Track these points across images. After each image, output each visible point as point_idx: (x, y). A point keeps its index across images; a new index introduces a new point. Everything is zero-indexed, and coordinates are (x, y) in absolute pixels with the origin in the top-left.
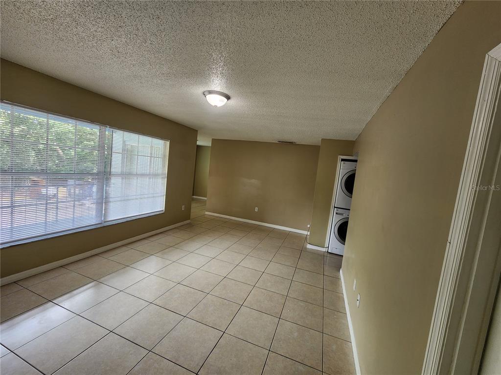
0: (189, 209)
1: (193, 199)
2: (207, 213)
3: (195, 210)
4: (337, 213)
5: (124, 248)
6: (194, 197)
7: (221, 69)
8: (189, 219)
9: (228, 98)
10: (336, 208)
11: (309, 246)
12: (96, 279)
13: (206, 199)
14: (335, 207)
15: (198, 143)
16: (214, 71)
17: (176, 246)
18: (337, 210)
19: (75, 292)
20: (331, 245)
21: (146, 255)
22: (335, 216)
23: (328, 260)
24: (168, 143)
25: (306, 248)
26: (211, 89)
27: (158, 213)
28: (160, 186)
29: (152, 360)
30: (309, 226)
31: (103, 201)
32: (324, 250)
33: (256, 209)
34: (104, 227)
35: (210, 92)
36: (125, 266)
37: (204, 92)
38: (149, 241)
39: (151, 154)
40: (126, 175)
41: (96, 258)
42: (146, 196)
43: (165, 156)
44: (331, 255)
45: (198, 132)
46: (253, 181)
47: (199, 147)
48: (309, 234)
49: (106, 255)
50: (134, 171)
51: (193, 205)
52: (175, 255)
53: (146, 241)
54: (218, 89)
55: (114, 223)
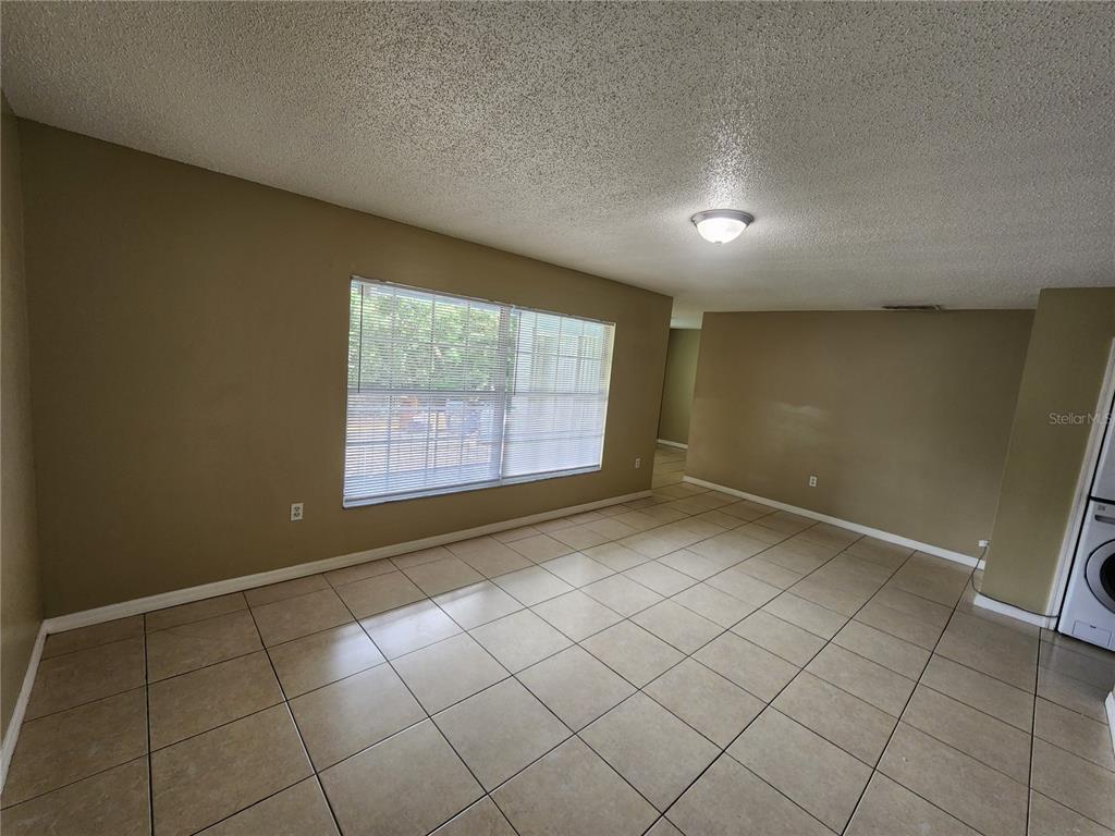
0: (648, 465)
1: (658, 447)
2: (687, 479)
3: (662, 470)
4: (1097, 518)
5: (531, 531)
6: (659, 441)
7: (735, 161)
8: (650, 489)
9: (748, 219)
10: (1096, 499)
11: (981, 602)
12: (488, 577)
13: (685, 446)
14: (1090, 498)
15: (674, 324)
16: (719, 170)
17: (622, 542)
18: (1100, 508)
19: (460, 592)
20: (1070, 610)
21: (567, 550)
22: (1091, 525)
23: (1054, 657)
24: (613, 329)
25: (972, 605)
26: (708, 208)
27: (589, 470)
28: (596, 416)
29: (577, 752)
30: (982, 544)
31: (502, 439)
32: (1042, 622)
33: (813, 481)
34: (502, 487)
35: (706, 215)
36: (534, 563)
37: (694, 216)
38: (571, 524)
39: (580, 351)
40: (538, 394)
41: (490, 540)
42: (568, 435)
43: (605, 355)
44: (1068, 645)
45: (675, 300)
46: (805, 410)
47: (674, 332)
48: (982, 565)
49: (504, 538)
50: (551, 386)
51: (658, 459)
52: (620, 559)
53: (568, 523)
54: (726, 205)
55: (517, 481)
